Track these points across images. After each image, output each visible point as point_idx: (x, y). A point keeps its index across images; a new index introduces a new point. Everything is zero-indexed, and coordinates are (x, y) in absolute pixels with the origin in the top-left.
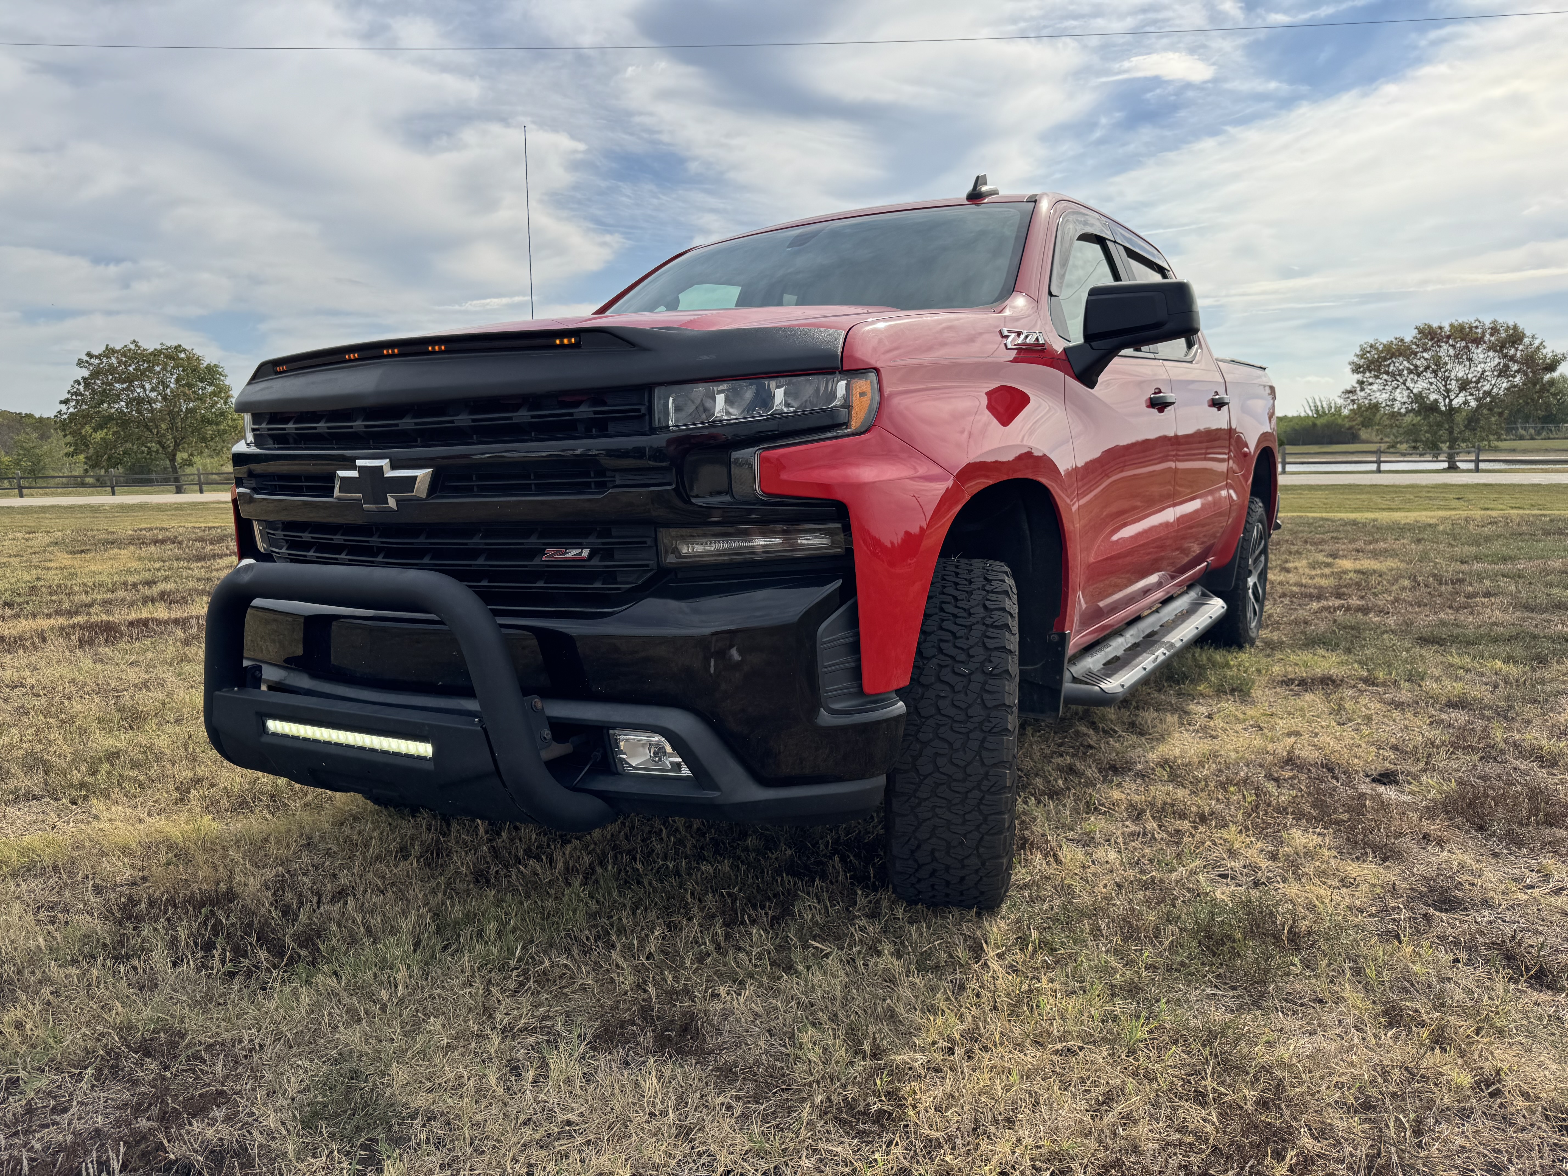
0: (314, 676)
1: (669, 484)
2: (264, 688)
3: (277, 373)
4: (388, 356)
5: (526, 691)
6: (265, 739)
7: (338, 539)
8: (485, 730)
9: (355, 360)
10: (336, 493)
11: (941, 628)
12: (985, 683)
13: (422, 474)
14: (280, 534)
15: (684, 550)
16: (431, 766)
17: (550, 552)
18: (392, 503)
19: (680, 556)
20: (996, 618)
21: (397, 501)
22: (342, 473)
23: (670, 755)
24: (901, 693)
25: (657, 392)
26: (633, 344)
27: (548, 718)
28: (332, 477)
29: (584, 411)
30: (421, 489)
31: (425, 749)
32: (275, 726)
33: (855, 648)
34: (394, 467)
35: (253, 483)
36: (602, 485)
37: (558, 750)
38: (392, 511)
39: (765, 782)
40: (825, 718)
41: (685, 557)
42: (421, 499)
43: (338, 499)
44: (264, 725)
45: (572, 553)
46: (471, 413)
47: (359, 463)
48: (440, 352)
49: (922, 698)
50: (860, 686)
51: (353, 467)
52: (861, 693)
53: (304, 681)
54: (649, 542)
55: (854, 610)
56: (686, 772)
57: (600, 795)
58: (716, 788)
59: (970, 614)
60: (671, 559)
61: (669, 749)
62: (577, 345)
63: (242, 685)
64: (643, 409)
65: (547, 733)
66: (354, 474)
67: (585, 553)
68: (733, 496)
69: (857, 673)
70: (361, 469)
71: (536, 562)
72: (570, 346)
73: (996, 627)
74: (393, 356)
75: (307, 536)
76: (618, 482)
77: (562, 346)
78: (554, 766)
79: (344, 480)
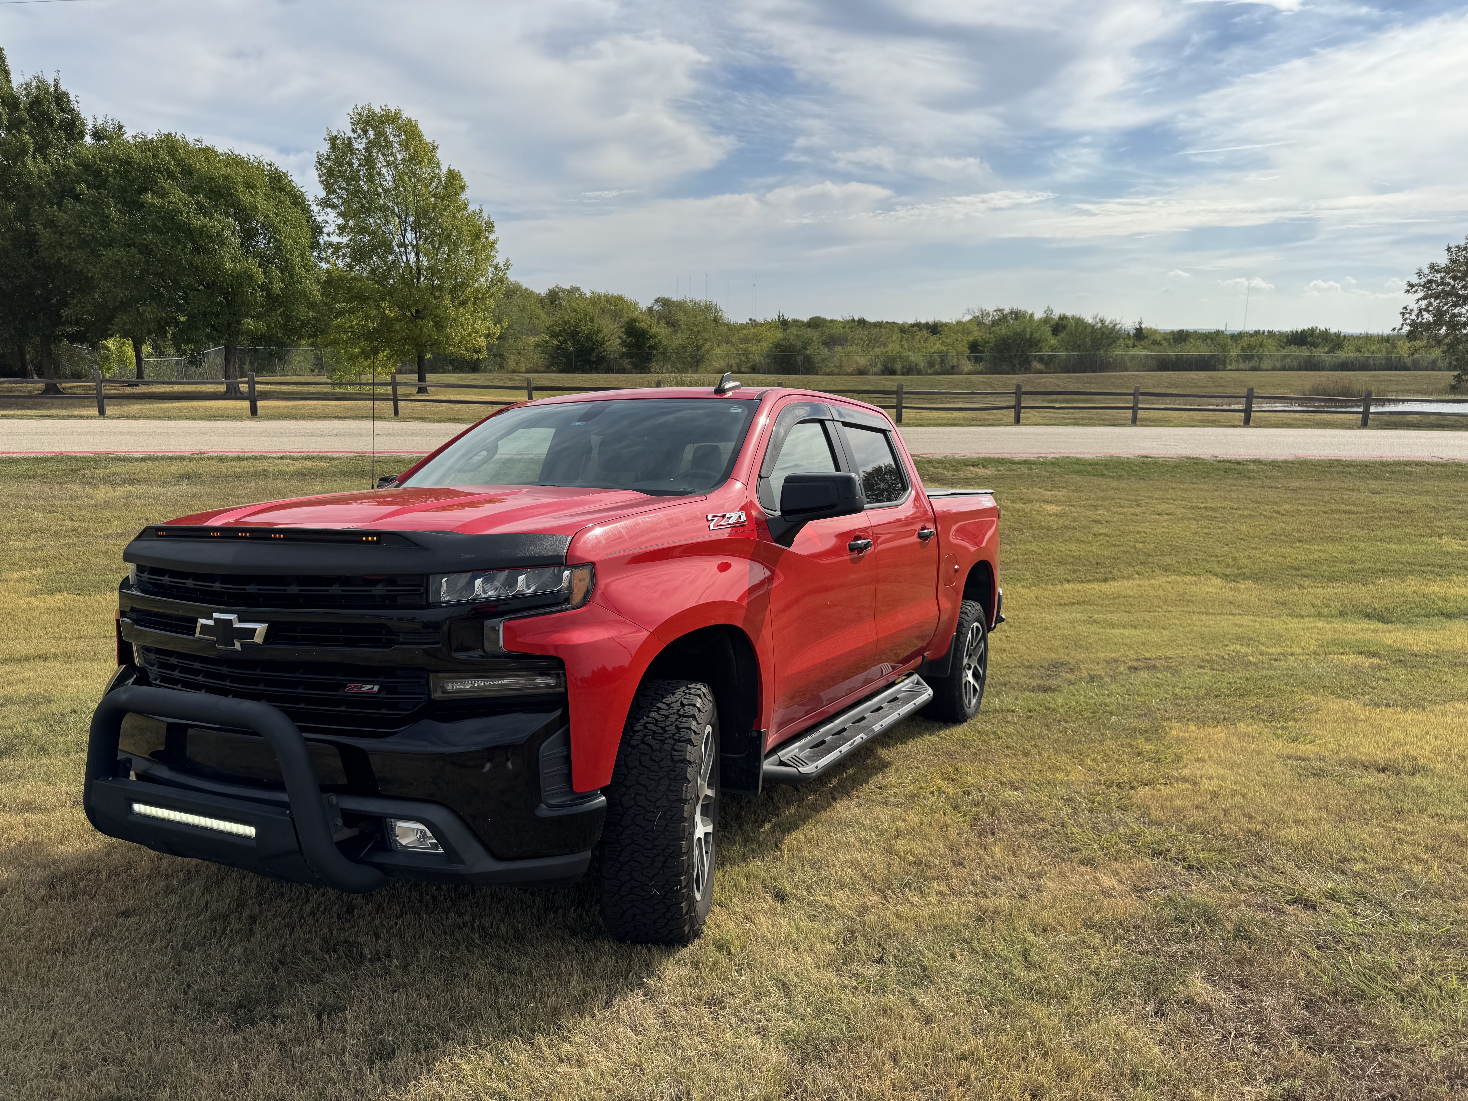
0: (172, 768)
1: (438, 643)
2: (133, 777)
3: (158, 536)
4: (242, 538)
5: (325, 789)
6: (130, 818)
7: (197, 665)
8: (293, 819)
9: (218, 537)
10: (197, 634)
11: (643, 742)
12: (670, 785)
13: (261, 628)
14: (152, 656)
15: (449, 687)
16: (254, 844)
17: (351, 686)
18: (237, 646)
19: (445, 692)
20: (682, 734)
21: (242, 645)
22: (202, 621)
23: (430, 838)
24: (604, 791)
25: (431, 577)
26: (416, 544)
27: (341, 809)
28: (195, 621)
29: (380, 589)
30: (258, 639)
31: (250, 831)
32: (138, 808)
33: (568, 760)
34: (240, 620)
35: (134, 615)
36: (390, 643)
37: (347, 833)
38: (238, 651)
39: (498, 857)
40: (543, 811)
41: (449, 692)
42: (258, 644)
43: (198, 638)
44: (131, 807)
45: (366, 688)
46: (299, 585)
47: (216, 615)
48: (280, 539)
49: (625, 794)
50: (571, 786)
51: (211, 617)
52: (572, 791)
53: (163, 772)
54: (423, 681)
55: (567, 733)
56: (441, 850)
57: (380, 867)
58: (462, 862)
59: (665, 731)
60: (437, 695)
61: (429, 834)
62: (377, 542)
63: (115, 775)
64: (422, 589)
65: (339, 822)
66: (211, 623)
67: (376, 688)
68: (484, 651)
69: (569, 778)
70: (216, 620)
71: (340, 693)
72: (373, 542)
73: (682, 741)
74: (245, 538)
75: (173, 661)
76: (401, 640)
77: (367, 542)
78: (343, 846)
79: (203, 626)
